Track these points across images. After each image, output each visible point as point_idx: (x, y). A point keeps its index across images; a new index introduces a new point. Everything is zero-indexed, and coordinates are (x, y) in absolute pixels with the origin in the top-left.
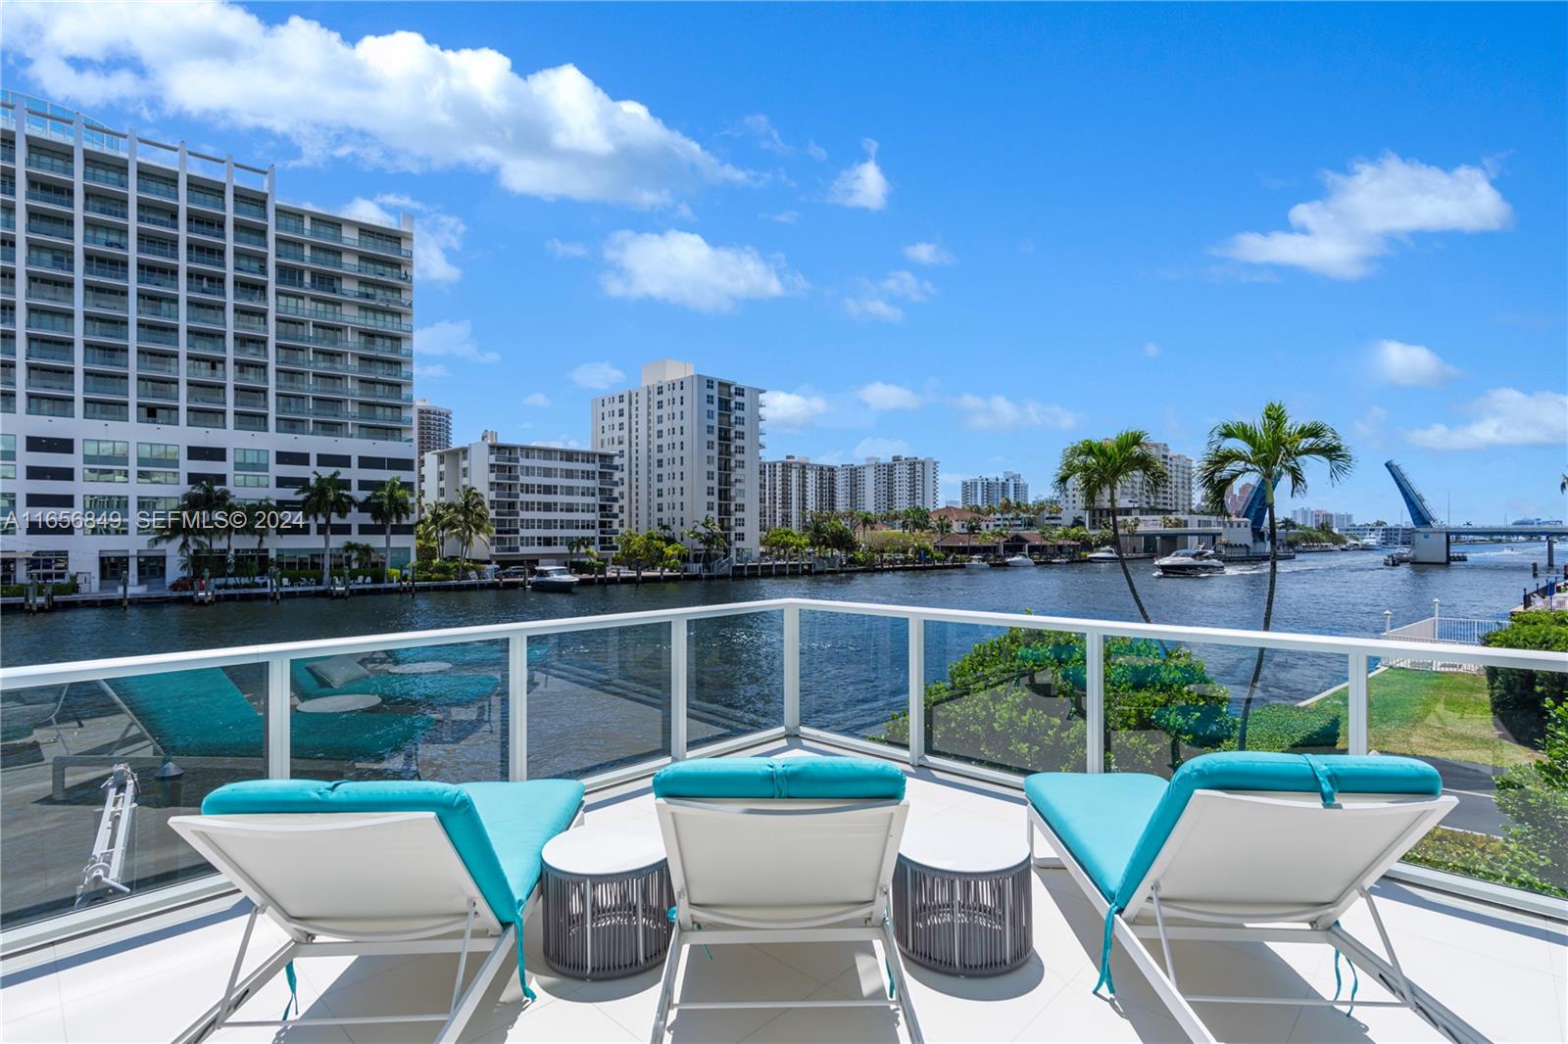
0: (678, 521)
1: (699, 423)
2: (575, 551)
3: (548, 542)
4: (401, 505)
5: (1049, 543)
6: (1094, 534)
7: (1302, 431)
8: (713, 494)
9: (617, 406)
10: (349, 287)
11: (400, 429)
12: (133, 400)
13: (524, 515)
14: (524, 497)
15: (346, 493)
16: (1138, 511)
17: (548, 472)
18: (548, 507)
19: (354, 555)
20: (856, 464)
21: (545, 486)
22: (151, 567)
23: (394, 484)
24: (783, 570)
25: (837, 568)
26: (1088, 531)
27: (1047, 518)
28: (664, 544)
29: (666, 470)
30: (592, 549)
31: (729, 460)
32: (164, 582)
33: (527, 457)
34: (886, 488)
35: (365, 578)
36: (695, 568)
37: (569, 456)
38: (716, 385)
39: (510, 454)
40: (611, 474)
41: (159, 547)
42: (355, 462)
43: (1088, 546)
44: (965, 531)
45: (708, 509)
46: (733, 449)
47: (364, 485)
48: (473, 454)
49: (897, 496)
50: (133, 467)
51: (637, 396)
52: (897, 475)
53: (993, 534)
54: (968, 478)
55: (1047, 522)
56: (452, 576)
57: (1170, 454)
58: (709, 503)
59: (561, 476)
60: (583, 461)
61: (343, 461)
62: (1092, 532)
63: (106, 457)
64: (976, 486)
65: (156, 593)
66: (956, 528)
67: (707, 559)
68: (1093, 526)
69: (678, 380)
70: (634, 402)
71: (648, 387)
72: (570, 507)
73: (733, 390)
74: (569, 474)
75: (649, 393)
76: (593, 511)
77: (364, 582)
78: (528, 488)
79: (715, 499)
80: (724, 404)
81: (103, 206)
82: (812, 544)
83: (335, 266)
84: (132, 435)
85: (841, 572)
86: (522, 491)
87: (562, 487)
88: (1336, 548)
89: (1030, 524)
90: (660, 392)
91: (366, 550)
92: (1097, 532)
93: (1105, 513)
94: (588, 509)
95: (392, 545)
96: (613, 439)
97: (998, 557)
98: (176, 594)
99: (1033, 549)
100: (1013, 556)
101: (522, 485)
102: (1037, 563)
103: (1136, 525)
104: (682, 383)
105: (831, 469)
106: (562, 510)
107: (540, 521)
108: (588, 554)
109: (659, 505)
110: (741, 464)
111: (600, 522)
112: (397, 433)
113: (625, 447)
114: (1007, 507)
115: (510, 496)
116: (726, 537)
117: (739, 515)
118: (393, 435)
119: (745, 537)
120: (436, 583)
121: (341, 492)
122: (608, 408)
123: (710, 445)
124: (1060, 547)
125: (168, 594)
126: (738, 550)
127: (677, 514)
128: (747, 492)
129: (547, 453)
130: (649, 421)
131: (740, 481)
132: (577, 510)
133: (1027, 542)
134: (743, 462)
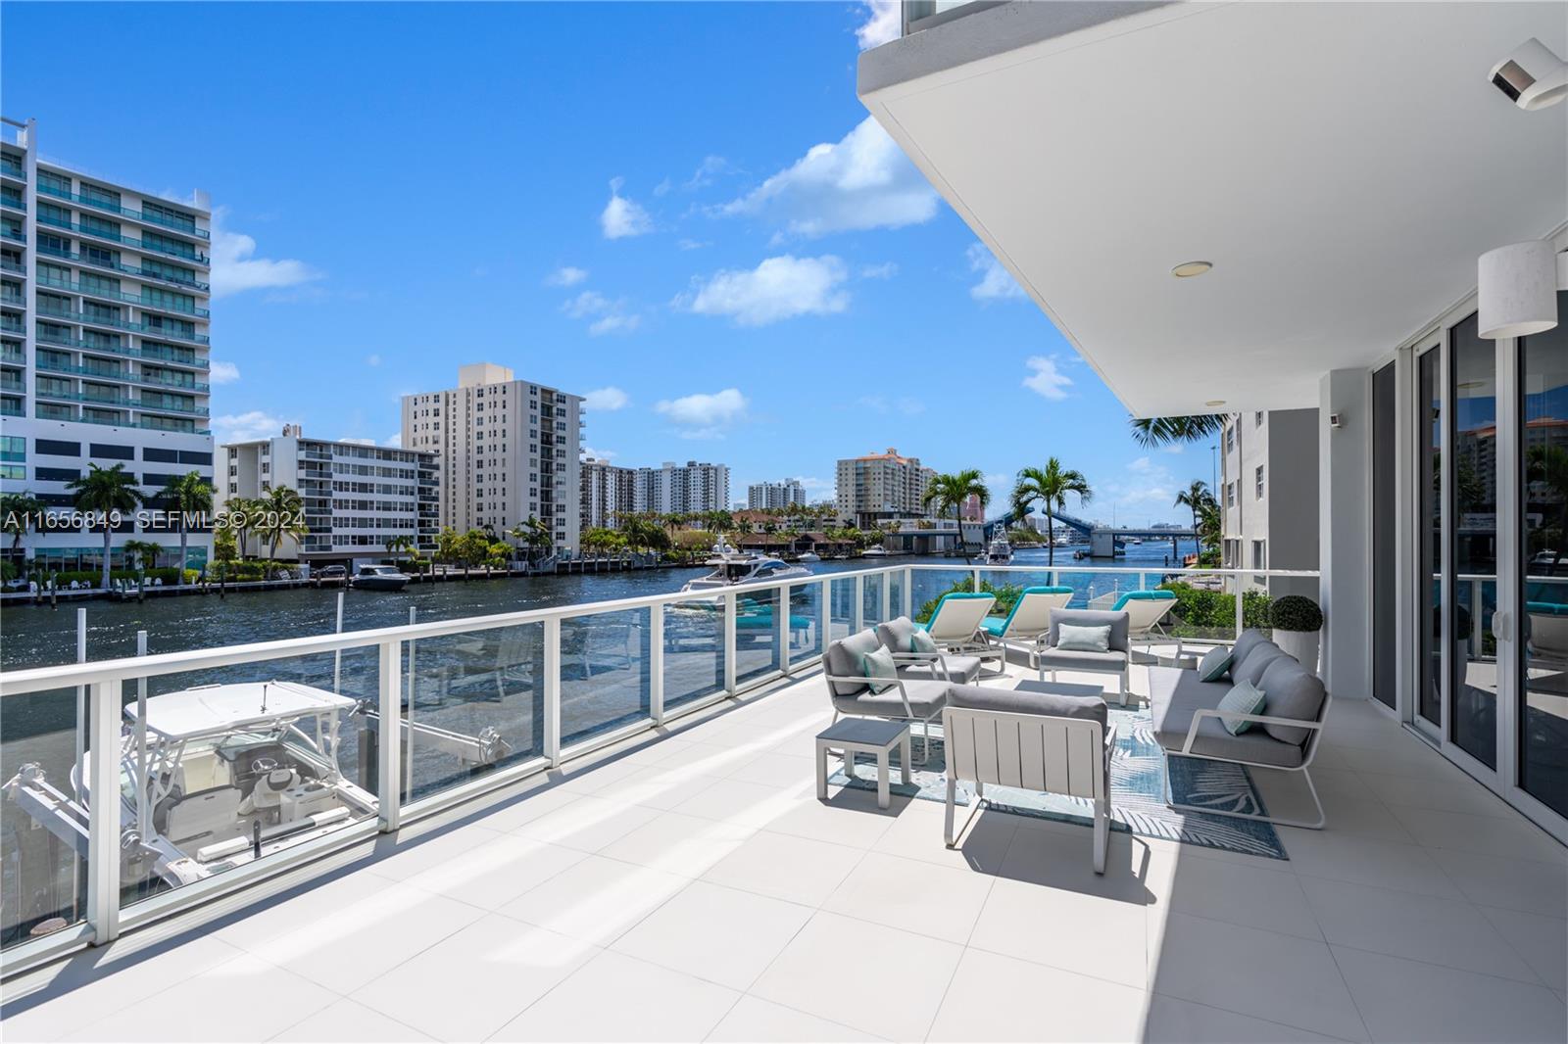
0: (499, 521)
1: (522, 427)
2: (394, 549)
3: (363, 540)
4: (201, 500)
5: (832, 542)
6: (866, 534)
7: (1066, 476)
8: (535, 495)
9: (431, 406)
10: (131, 263)
11: (192, 420)
13: (337, 513)
14: (337, 495)
15: (132, 487)
16: (898, 515)
17: (363, 470)
18: (363, 505)
19: (138, 555)
20: (653, 468)
21: (360, 484)
23: (192, 479)
24: (604, 567)
25: (654, 565)
26: (858, 531)
27: (825, 520)
28: (487, 543)
29: (486, 471)
30: (412, 548)
31: (551, 463)
33: (341, 454)
34: (681, 491)
35: (153, 580)
36: (521, 566)
37: (387, 454)
38: (539, 392)
39: (321, 450)
40: (430, 474)
42: (139, 454)
43: (861, 544)
44: (762, 530)
45: (531, 509)
46: (554, 453)
47: (150, 479)
48: (276, 449)
49: (692, 499)
51: (455, 396)
52: (692, 479)
53: (787, 534)
54: (754, 484)
55: (825, 523)
56: (261, 576)
57: (921, 468)
58: (531, 504)
59: (378, 475)
60: (401, 460)
61: (127, 453)
62: (864, 533)
64: (761, 491)
66: (755, 529)
67: (531, 556)
68: (864, 526)
69: (500, 384)
70: (451, 403)
71: (467, 389)
72: (387, 506)
73: (555, 397)
74: (387, 472)
75: (468, 394)
76: (412, 510)
77: (152, 584)
78: (342, 486)
79: (537, 500)
80: (546, 410)
82: (630, 543)
83: (111, 237)
85: (658, 568)
86: (335, 489)
87: (379, 485)
88: (1040, 545)
89: (811, 525)
90: (480, 394)
91: (154, 550)
92: (869, 532)
93: (872, 516)
94: (407, 508)
95: (188, 544)
96: (427, 438)
97: (791, 553)
99: (818, 547)
100: (803, 553)
101: (335, 483)
102: (822, 559)
103: (898, 527)
104: (504, 387)
105: (630, 472)
106: (378, 508)
107: (354, 519)
108: (408, 553)
109: (478, 504)
110: (562, 467)
111: (419, 521)
112: (188, 424)
113: (441, 447)
114: (794, 510)
115: (321, 493)
116: (549, 535)
117: (560, 515)
118: (184, 426)
119: (566, 536)
120: (242, 584)
121: (126, 486)
122: (421, 407)
123: (533, 448)
124: (840, 546)
126: (559, 548)
127: (499, 513)
128: (568, 494)
129: (363, 451)
130: (468, 422)
131: (561, 483)
132: (395, 509)
133: (813, 540)
134: (564, 465)
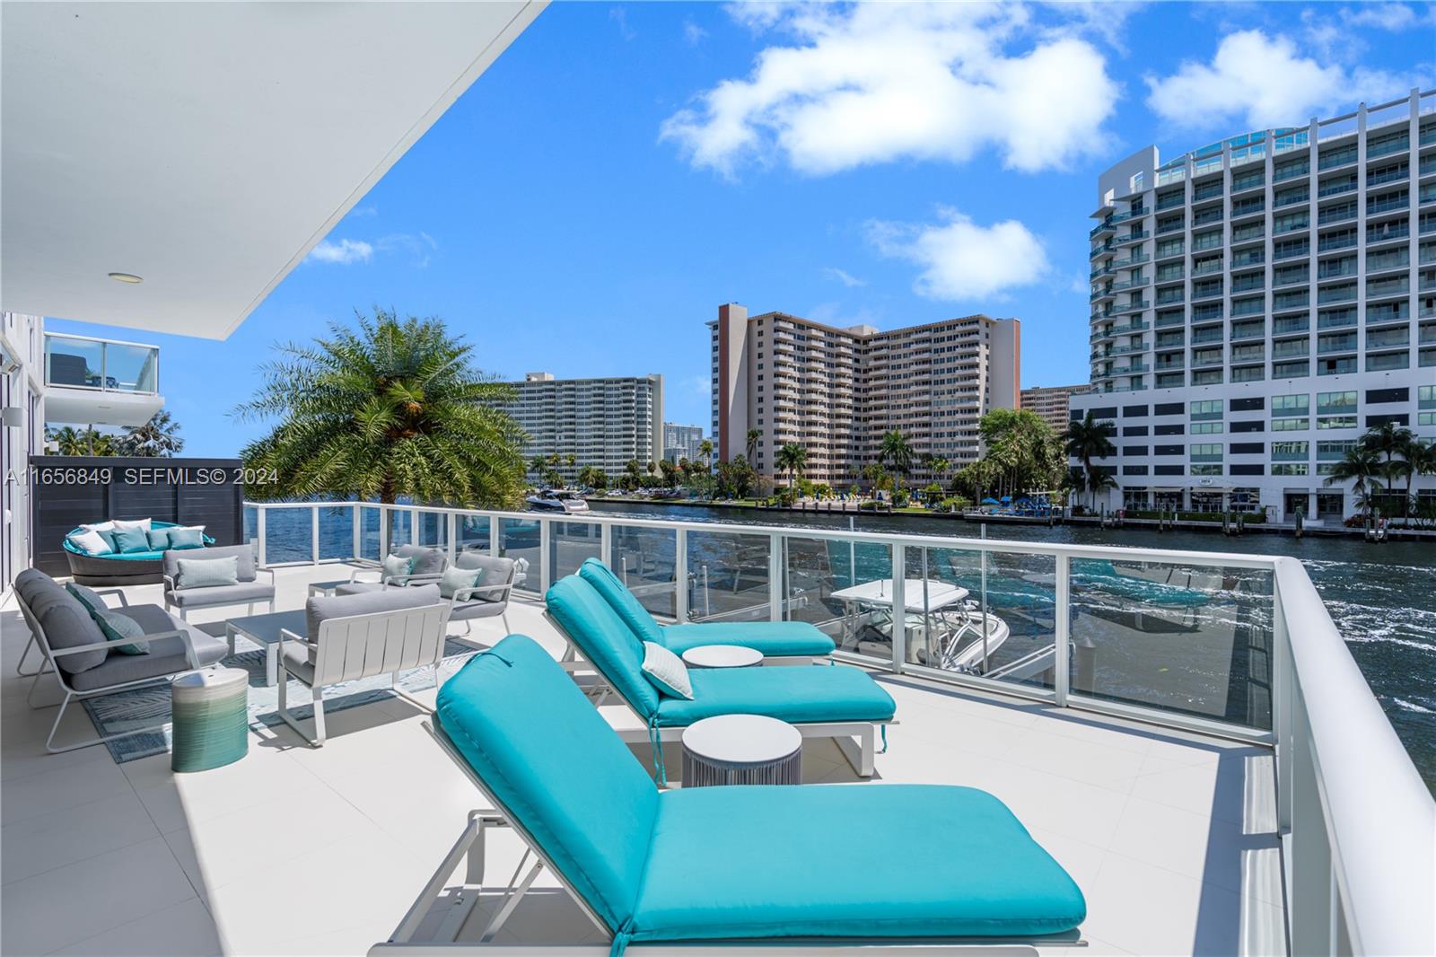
12: (1313, 356)
22: (1330, 504)
32: (1341, 518)
41: (1334, 486)
50: (1313, 416)
63: (1290, 409)
65: (1330, 528)
81: (1289, 197)
84: (1313, 387)
98: (1350, 530)
125: (1342, 529)
